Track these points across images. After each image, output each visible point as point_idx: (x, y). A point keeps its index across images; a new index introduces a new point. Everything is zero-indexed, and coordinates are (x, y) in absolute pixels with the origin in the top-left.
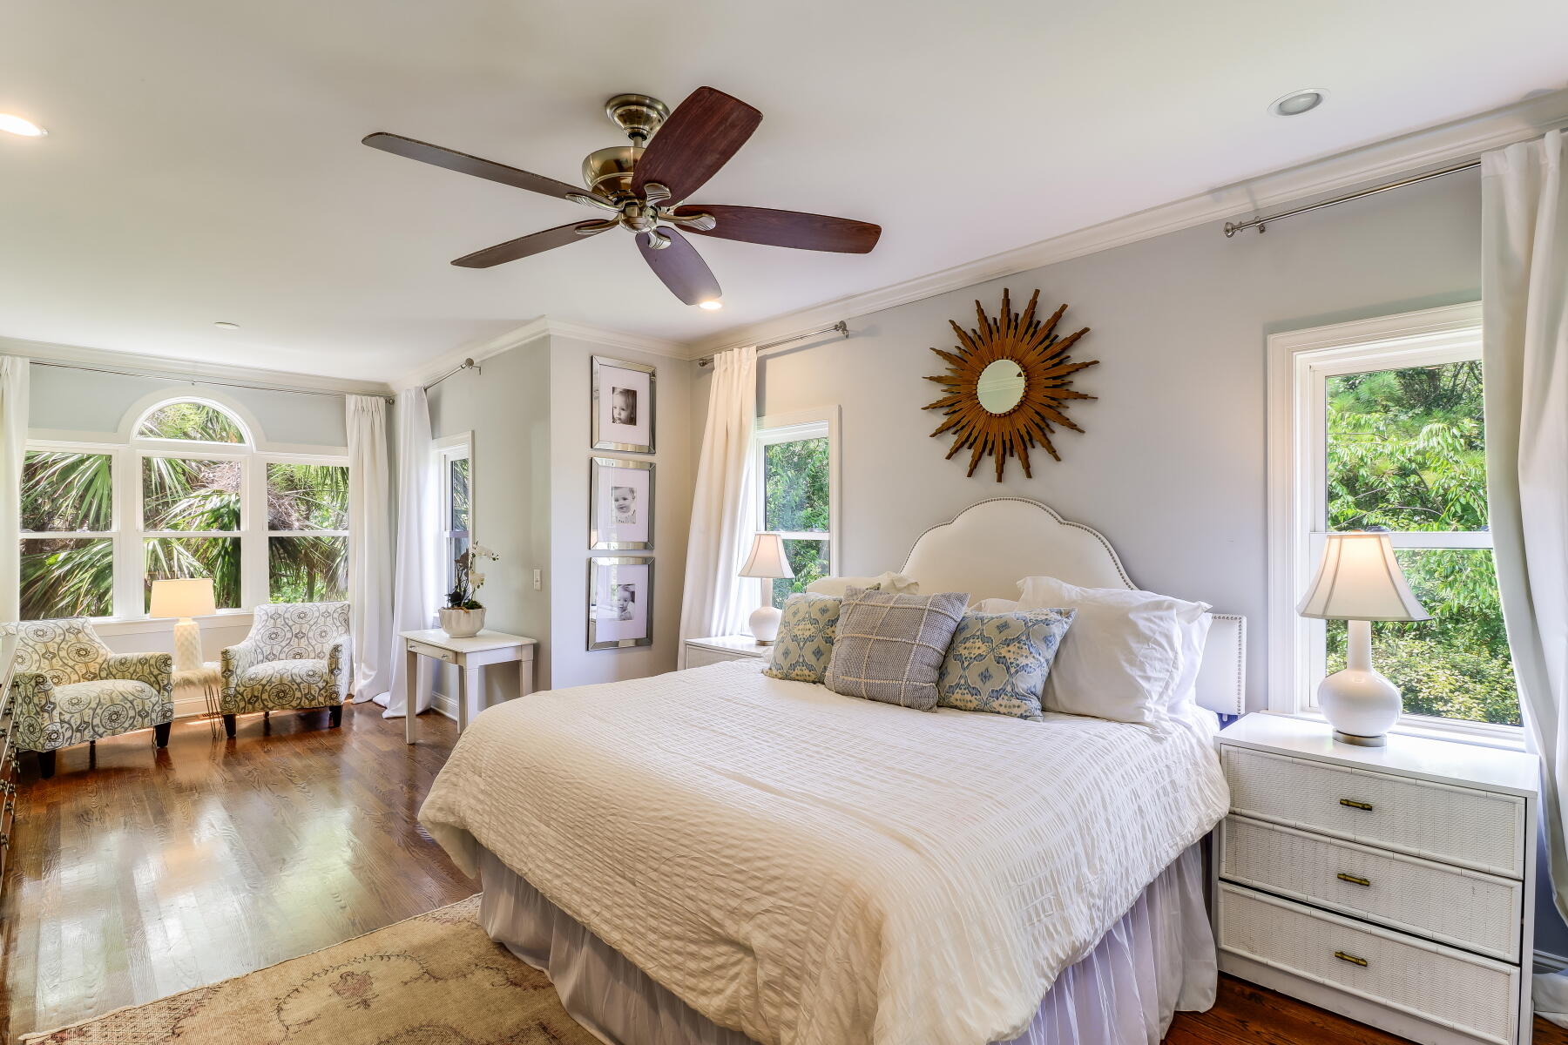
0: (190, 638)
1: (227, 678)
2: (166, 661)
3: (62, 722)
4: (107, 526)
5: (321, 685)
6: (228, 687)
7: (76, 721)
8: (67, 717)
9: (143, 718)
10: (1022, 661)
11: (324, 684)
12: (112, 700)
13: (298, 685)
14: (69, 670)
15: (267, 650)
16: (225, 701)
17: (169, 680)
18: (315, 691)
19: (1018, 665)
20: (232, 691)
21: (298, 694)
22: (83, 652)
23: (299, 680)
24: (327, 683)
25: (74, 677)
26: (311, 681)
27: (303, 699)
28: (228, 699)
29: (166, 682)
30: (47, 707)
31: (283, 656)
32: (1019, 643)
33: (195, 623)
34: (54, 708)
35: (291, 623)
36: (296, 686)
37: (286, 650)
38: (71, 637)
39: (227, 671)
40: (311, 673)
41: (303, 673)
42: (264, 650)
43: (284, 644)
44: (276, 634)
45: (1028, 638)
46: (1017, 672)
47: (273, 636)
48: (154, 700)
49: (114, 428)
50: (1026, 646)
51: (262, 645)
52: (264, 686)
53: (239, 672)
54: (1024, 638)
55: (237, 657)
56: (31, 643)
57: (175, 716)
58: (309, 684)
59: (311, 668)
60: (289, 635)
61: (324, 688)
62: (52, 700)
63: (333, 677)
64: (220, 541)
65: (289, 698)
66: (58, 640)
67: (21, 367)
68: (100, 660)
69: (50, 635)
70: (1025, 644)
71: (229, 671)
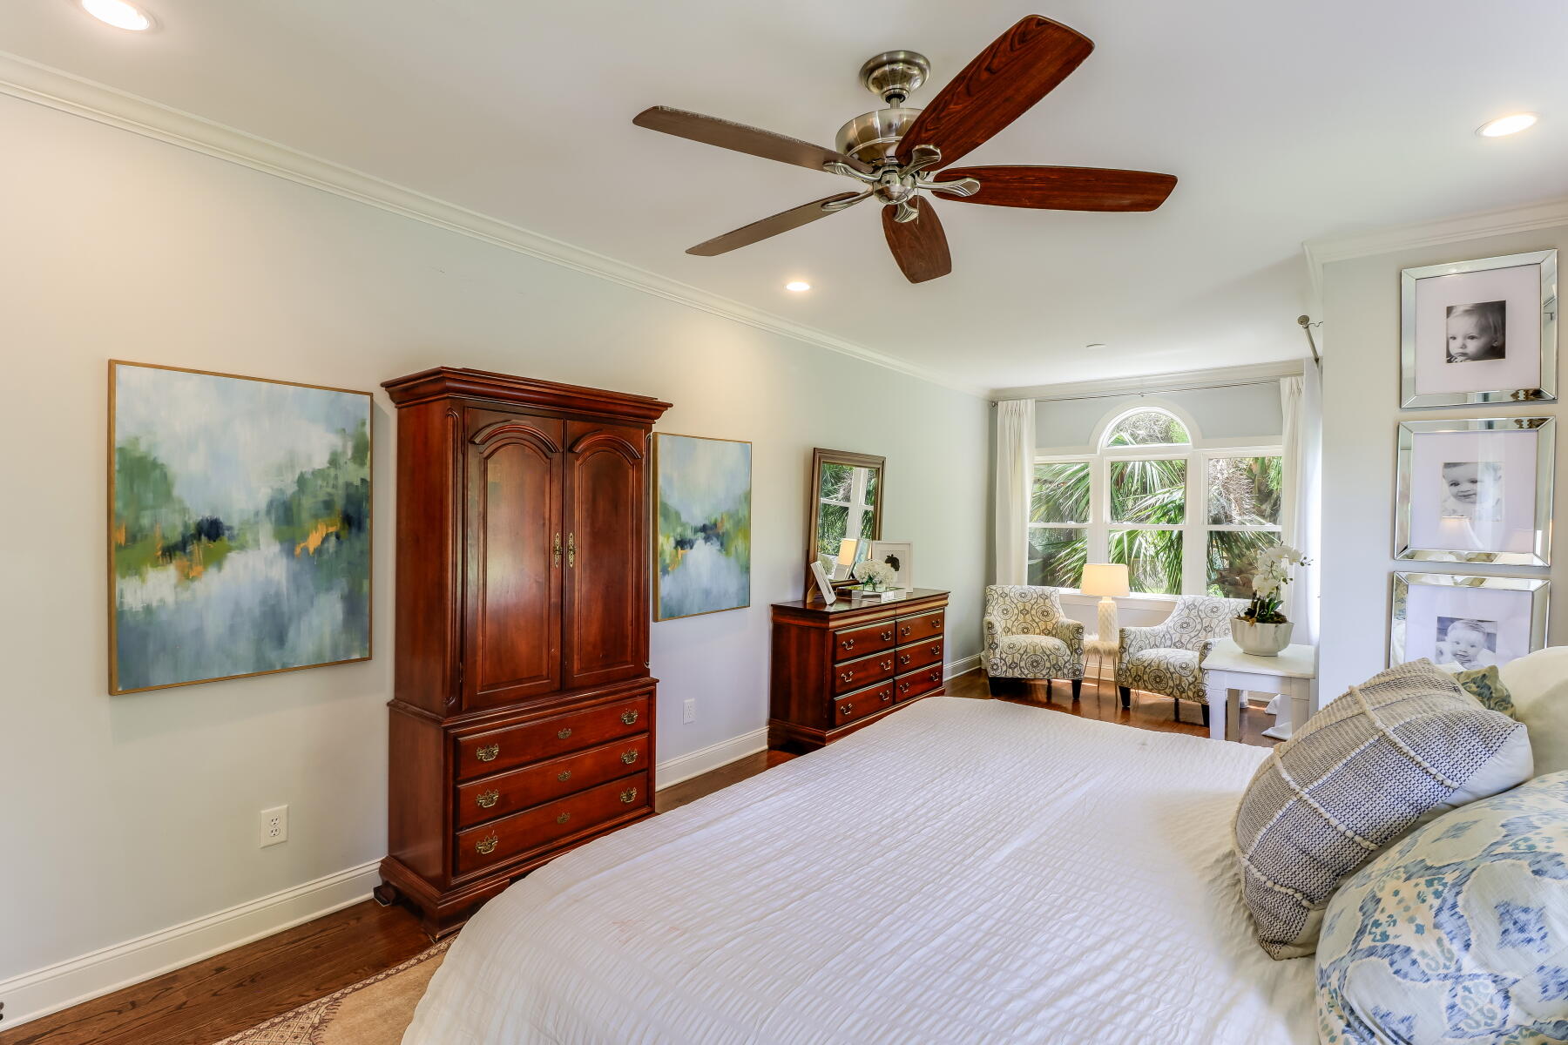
0: (1106, 614)
1: (1121, 653)
2: (1079, 630)
3: (1001, 659)
4: (1085, 520)
5: (1191, 679)
6: (1121, 662)
7: (1009, 661)
8: (1004, 656)
9: (1057, 671)
10: (1403, 935)
11: (1193, 680)
12: (1035, 651)
13: (1171, 674)
14: (1035, 625)
15: (1176, 637)
16: (1118, 674)
17: (1079, 645)
18: (1185, 684)
19: (1385, 936)
20: (1124, 666)
21: (1171, 683)
22: (1045, 614)
23: (1172, 670)
24: (1196, 679)
25: (1037, 631)
26: (1182, 672)
27: (1175, 689)
28: (1121, 672)
29: (1077, 646)
30: (993, 646)
31: (1190, 646)
32: (1430, 883)
33: (1113, 602)
34: (997, 647)
35: (1203, 615)
36: (1169, 675)
37: (1194, 640)
38: (1041, 601)
39: (1123, 649)
40: (1184, 666)
41: (1177, 664)
42: (1173, 637)
43: (1193, 634)
44: (1188, 624)
45: (1459, 884)
46: (1371, 952)
47: (1185, 625)
48: (1066, 658)
49: (1086, 442)
50: (1437, 903)
51: (1172, 631)
52: (1145, 668)
53: (1131, 650)
54: (1450, 878)
55: (1132, 637)
56: (1016, 601)
57: (1085, 676)
58: (1181, 676)
59: (1186, 661)
60: (1199, 627)
61: (1193, 683)
62: (996, 641)
63: (1201, 674)
64: (1168, 535)
65: (1163, 685)
66: (1032, 602)
67: (1029, 407)
68: (1054, 622)
69: (1029, 597)
70: (1437, 894)
71: (1124, 648)
